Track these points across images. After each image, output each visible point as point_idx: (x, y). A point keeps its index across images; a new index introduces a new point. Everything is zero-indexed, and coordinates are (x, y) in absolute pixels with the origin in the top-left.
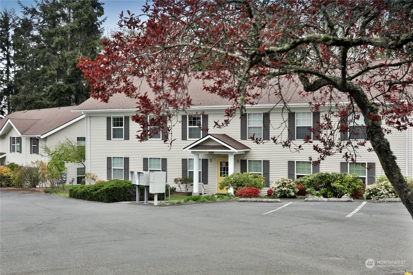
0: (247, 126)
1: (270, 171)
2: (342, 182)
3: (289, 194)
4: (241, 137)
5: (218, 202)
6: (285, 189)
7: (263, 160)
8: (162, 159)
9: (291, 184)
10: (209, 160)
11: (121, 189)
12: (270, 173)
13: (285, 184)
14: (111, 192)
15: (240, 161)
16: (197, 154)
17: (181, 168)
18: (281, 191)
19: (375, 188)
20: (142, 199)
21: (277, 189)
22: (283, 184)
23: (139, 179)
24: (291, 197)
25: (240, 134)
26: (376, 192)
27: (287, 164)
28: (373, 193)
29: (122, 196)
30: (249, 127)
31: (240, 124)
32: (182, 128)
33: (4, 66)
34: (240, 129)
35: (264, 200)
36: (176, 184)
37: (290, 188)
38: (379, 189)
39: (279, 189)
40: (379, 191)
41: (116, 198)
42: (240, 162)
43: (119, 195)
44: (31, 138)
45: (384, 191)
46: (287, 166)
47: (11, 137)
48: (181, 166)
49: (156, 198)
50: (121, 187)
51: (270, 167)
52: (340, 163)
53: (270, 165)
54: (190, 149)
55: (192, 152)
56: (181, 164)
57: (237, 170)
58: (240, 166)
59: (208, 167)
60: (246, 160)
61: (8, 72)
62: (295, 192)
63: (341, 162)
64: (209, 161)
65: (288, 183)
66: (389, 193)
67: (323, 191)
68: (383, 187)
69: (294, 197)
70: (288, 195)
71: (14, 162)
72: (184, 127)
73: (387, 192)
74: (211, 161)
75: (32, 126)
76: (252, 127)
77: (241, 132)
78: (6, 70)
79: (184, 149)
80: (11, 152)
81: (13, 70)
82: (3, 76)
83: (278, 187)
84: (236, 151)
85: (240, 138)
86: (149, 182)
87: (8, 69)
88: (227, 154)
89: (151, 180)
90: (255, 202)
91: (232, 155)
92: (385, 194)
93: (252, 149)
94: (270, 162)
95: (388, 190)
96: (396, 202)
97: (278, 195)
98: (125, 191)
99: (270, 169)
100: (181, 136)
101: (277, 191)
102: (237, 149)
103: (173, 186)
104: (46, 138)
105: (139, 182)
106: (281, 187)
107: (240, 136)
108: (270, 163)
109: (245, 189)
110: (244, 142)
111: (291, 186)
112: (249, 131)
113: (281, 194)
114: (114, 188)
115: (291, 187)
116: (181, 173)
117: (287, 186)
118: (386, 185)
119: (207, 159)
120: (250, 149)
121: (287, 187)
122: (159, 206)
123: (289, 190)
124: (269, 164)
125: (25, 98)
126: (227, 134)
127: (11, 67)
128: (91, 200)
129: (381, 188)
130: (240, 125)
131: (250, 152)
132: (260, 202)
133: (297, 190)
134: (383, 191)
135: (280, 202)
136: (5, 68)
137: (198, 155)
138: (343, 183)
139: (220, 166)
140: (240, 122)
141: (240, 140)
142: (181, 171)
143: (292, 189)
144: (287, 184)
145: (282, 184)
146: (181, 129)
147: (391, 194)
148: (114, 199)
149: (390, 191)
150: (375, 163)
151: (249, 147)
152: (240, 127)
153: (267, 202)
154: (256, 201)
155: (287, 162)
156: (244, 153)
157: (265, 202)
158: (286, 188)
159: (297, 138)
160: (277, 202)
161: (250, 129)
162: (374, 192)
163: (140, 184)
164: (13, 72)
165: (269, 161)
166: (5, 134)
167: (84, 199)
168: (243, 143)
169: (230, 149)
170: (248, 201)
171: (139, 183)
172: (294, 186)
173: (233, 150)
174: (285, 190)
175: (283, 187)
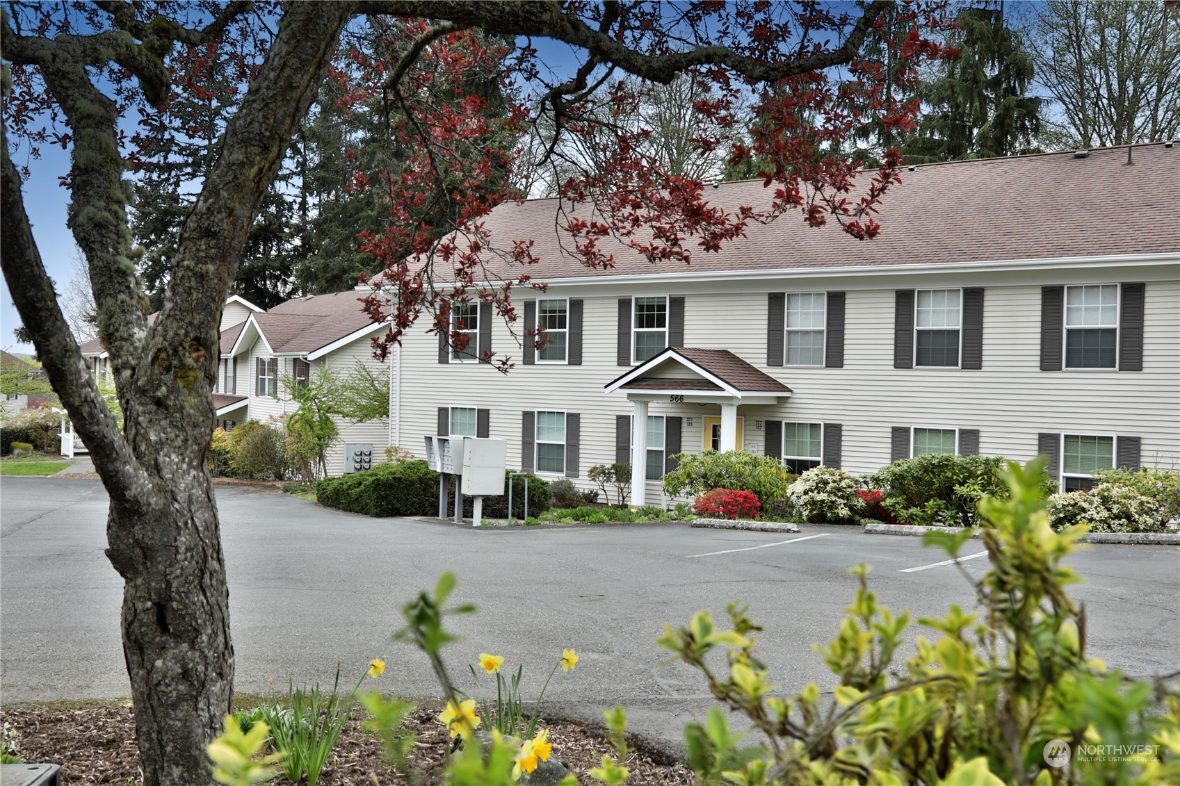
0: (786, 328)
1: (843, 454)
2: (990, 483)
3: (832, 513)
4: (769, 358)
5: (639, 524)
6: (822, 496)
7: (825, 424)
8: (569, 415)
9: (843, 484)
10: (684, 420)
11: (412, 483)
12: (843, 459)
13: (826, 483)
14: (385, 490)
15: (763, 424)
16: (641, 402)
17: (615, 440)
18: (813, 503)
19: (1072, 502)
20: (450, 513)
21: (803, 497)
22: (820, 482)
23: (442, 457)
24: (839, 521)
25: (766, 351)
26: (1075, 515)
27: (890, 435)
28: (1065, 517)
29: (414, 503)
30: (789, 332)
31: (766, 322)
32: (619, 334)
33: (297, 192)
34: (766, 336)
35: (754, 526)
36: (593, 482)
37: (836, 495)
38: (1085, 505)
39: (807, 497)
40: (1084, 510)
41: (398, 505)
42: (763, 429)
43: (407, 500)
44: (295, 360)
45: (1098, 513)
46: (890, 440)
47: (257, 358)
48: (615, 435)
49: (478, 508)
50: (415, 477)
51: (843, 443)
52: (1037, 437)
53: (843, 438)
54: (622, 387)
55: (629, 395)
56: (615, 431)
57: (755, 449)
58: (763, 438)
59: (683, 439)
60: (781, 422)
61: (303, 207)
62: (851, 508)
63: (1040, 434)
64: (684, 424)
65: (834, 482)
66: (1113, 519)
67: (932, 508)
68: (1097, 500)
69: (850, 521)
70: (829, 515)
71: (258, 418)
72: (623, 331)
73: (1105, 514)
74: (690, 424)
75: (303, 330)
76: (797, 332)
77: (769, 344)
78: (299, 200)
79: (606, 387)
80: (257, 395)
81: (316, 200)
82: (291, 217)
83: (806, 493)
84: (739, 394)
85: (765, 361)
86: (461, 465)
87: (304, 198)
88: (718, 402)
89: (466, 462)
90: (730, 528)
91: (732, 405)
92: (1101, 521)
93: (795, 391)
94: (843, 428)
95: (1109, 510)
96: (1120, 543)
97: (805, 513)
98: (424, 490)
99: (843, 448)
100: (616, 355)
101: (801, 502)
102: (739, 390)
103: (592, 487)
104: (322, 359)
105: (443, 464)
106: (812, 491)
107: (766, 356)
108: (843, 433)
109: (719, 494)
110: (774, 373)
111: (839, 490)
112: (789, 343)
113: (811, 512)
114: (395, 478)
115: (840, 494)
116: (615, 453)
117: (828, 488)
118: (1106, 494)
119: (681, 418)
120: (791, 391)
121: (830, 493)
122: (483, 527)
123: (833, 502)
124: (840, 436)
125: (326, 267)
126: (732, 351)
127: (311, 194)
128: (351, 511)
129: (1091, 503)
130: (766, 327)
131: (790, 401)
132: (742, 529)
133: (860, 503)
134: (1094, 513)
135: (794, 532)
136: (296, 196)
137: (646, 404)
138: (991, 487)
139: (711, 438)
140: (766, 317)
141: (765, 366)
142: (615, 449)
143: (842, 497)
144: (831, 485)
145: (817, 484)
146: (616, 337)
147: (1117, 522)
148: (392, 509)
149: (1115, 511)
150: (1140, 438)
151: (789, 386)
152: (766, 332)
153: (763, 530)
154: (734, 528)
155: (890, 430)
156: (774, 402)
157: (756, 530)
158: (826, 495)
159: (918, 364)
160: (788, 531)
161: (793, 336)
162: (1068, 514)
163: (446, 471)
164: (314, 205)
165: (841, 425)
166: (247, 351)
167: (338, 509)
168: (773, 376)
169: (722, 389)
170: (713, 526)
171: (443, 468)
172: (849, 490)
173: (730, 391)
174: (823, 501)
175: (819, 493)
